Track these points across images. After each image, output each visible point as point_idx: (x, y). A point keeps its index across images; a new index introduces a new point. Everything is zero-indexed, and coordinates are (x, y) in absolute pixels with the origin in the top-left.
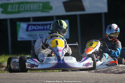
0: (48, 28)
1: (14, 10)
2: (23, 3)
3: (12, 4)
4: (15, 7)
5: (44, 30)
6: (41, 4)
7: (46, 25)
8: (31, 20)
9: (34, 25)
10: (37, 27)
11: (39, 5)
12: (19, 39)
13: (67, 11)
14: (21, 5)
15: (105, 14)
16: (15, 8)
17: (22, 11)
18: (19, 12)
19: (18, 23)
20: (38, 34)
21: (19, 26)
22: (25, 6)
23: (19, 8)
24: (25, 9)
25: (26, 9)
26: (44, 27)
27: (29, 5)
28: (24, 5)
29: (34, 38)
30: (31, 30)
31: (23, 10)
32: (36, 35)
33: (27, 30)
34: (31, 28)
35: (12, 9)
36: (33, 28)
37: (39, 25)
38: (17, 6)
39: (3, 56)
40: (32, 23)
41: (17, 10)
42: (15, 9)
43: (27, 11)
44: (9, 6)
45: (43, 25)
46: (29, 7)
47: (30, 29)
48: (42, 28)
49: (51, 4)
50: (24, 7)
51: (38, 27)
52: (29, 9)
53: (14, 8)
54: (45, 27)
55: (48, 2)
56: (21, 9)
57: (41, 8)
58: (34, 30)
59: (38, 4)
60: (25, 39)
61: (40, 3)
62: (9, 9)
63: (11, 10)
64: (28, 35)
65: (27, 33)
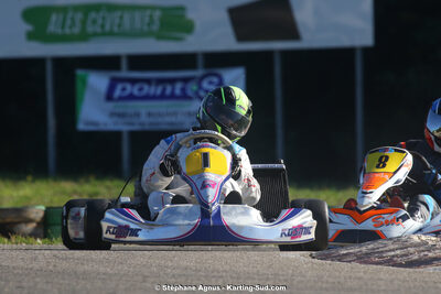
0: (178, 91)
1: (67, 31)
2: (97, 8)
3: (63, 10)
4: (73, 19)
5: (163, 97)
6: (157, 14)
7: (172, 81)
8: (124, 64)
9: (133, 81)
10: (141, 89)
11: (151, 16)
12: (81, 126)
13: (240, 38)
14: (93, 15)
15: (366, 50)
16: (73, 24)
17: (95, 35)
18: (84, 37)
19: (80, 73)
20: (143, 112)
21: (84, 82)
22: (104, 18)
23: (84, 23)
24: (103, 26)
25: (107, 28)
26: (164, 90)
27: (119, 13)
28: (101, 14)
29: (132, 124)
30: (121, 98)
31: (99, 30)
32: (138, 115)
33: (109, 97)
34: (124, 89)
35: (63, 27)
36: (127, 92)
37: (148, 81)
38: (79, 16)
39: (29, 178)
40: (124, 73)
41: (76, 30)
42: (71, 27)
43: (111, 34)
44: (54, 17)
45: (160, 81)
46: (117, 21)
47: (118, 93)
48: (159, 91)
49: (190, 15)
50: (100, 21)
51: (146, 87)
52: (116, 29)
53: (69, 22)
54: (169, 90)
55: (182, 9)
56: (90, 29)
57: (155, 27)
58: (131, 97)
59: (148, 12)
60: (102, 128)
61: (153, 8)
62: (53, 27)
63: (59, 31)
64: (112, 114)
65: (111, 106)
